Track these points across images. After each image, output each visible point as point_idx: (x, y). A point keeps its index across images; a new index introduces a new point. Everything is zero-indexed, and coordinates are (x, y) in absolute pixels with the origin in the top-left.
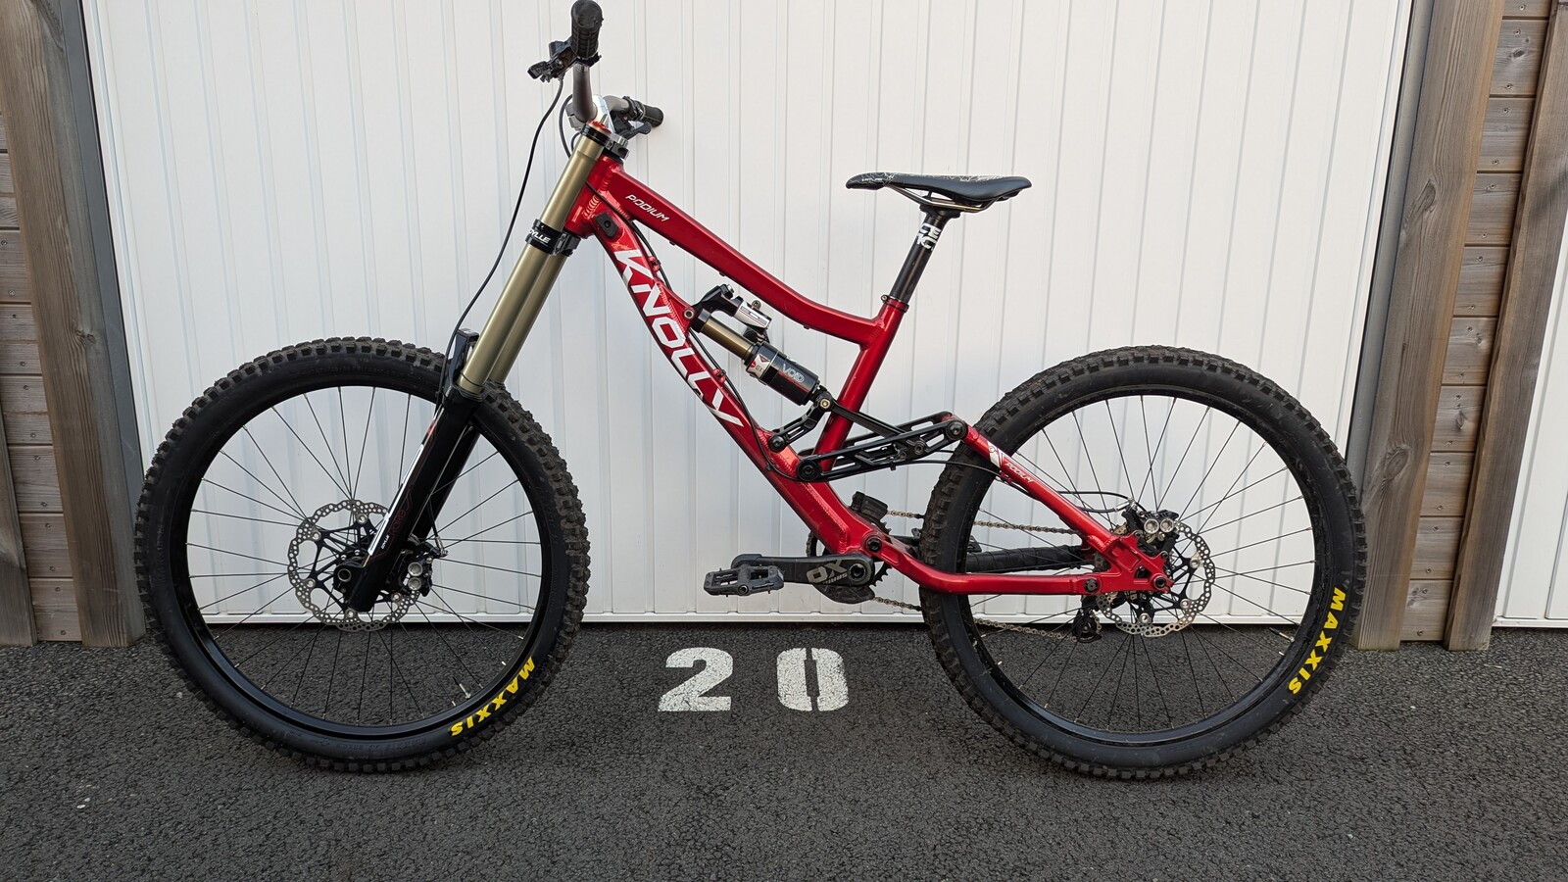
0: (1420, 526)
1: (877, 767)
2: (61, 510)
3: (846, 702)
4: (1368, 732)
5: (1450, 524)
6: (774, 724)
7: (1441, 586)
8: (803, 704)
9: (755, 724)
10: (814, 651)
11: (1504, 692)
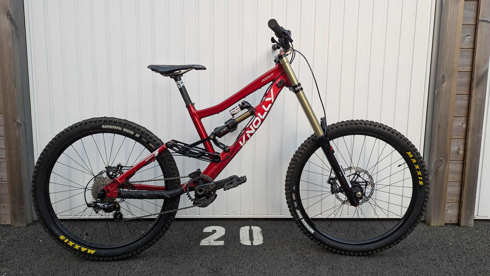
0: (448, 185)
1: (272, 263)
2: (7, 180)
3: (262, 242)
4: (436, 251)
5: (458, 184)
6: (238, 249)
7: (457, 205)
8: (248, 243)
9: (232, 249)
10: (252, 227)
11: (480, 239)
